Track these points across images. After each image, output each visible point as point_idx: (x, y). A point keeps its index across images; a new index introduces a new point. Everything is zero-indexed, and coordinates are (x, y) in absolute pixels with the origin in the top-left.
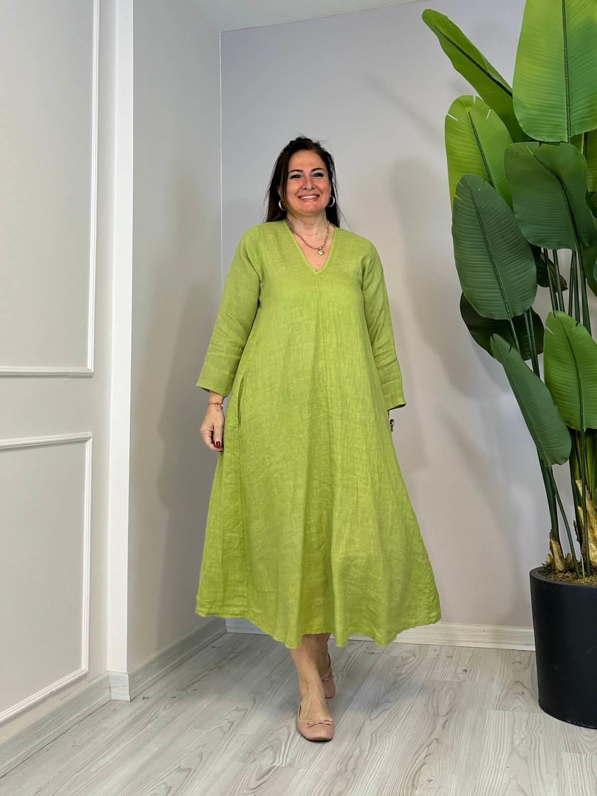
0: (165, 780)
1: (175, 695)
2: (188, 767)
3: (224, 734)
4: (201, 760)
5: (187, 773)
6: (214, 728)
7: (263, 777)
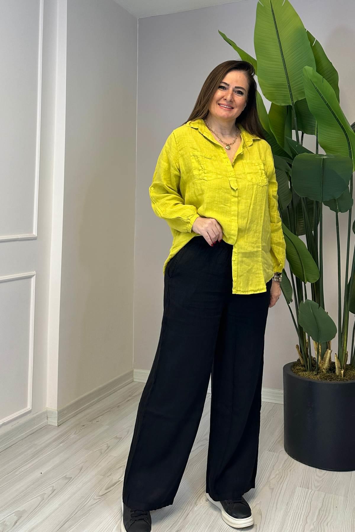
0: (54, 485)
1: (84, 425)
2: (70, 477)
3: (101, 454)
4: (80, 472)
5: (68, 481)
6: (97, 449)
7: (110, 488)
